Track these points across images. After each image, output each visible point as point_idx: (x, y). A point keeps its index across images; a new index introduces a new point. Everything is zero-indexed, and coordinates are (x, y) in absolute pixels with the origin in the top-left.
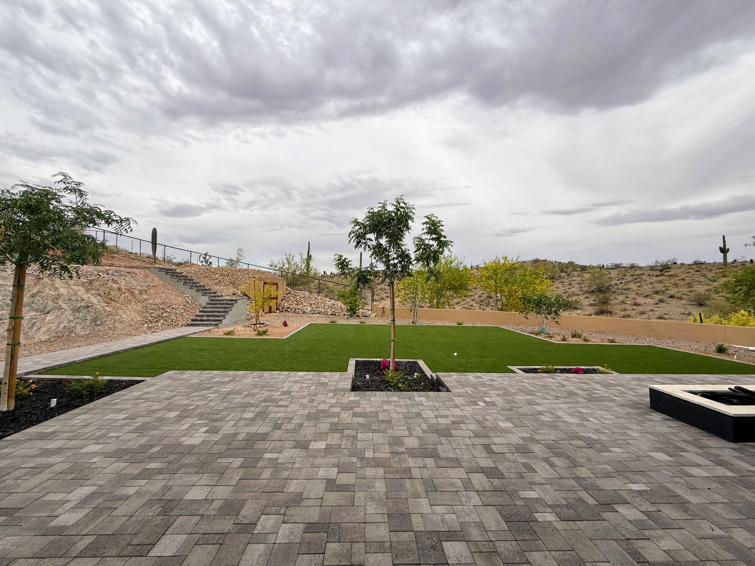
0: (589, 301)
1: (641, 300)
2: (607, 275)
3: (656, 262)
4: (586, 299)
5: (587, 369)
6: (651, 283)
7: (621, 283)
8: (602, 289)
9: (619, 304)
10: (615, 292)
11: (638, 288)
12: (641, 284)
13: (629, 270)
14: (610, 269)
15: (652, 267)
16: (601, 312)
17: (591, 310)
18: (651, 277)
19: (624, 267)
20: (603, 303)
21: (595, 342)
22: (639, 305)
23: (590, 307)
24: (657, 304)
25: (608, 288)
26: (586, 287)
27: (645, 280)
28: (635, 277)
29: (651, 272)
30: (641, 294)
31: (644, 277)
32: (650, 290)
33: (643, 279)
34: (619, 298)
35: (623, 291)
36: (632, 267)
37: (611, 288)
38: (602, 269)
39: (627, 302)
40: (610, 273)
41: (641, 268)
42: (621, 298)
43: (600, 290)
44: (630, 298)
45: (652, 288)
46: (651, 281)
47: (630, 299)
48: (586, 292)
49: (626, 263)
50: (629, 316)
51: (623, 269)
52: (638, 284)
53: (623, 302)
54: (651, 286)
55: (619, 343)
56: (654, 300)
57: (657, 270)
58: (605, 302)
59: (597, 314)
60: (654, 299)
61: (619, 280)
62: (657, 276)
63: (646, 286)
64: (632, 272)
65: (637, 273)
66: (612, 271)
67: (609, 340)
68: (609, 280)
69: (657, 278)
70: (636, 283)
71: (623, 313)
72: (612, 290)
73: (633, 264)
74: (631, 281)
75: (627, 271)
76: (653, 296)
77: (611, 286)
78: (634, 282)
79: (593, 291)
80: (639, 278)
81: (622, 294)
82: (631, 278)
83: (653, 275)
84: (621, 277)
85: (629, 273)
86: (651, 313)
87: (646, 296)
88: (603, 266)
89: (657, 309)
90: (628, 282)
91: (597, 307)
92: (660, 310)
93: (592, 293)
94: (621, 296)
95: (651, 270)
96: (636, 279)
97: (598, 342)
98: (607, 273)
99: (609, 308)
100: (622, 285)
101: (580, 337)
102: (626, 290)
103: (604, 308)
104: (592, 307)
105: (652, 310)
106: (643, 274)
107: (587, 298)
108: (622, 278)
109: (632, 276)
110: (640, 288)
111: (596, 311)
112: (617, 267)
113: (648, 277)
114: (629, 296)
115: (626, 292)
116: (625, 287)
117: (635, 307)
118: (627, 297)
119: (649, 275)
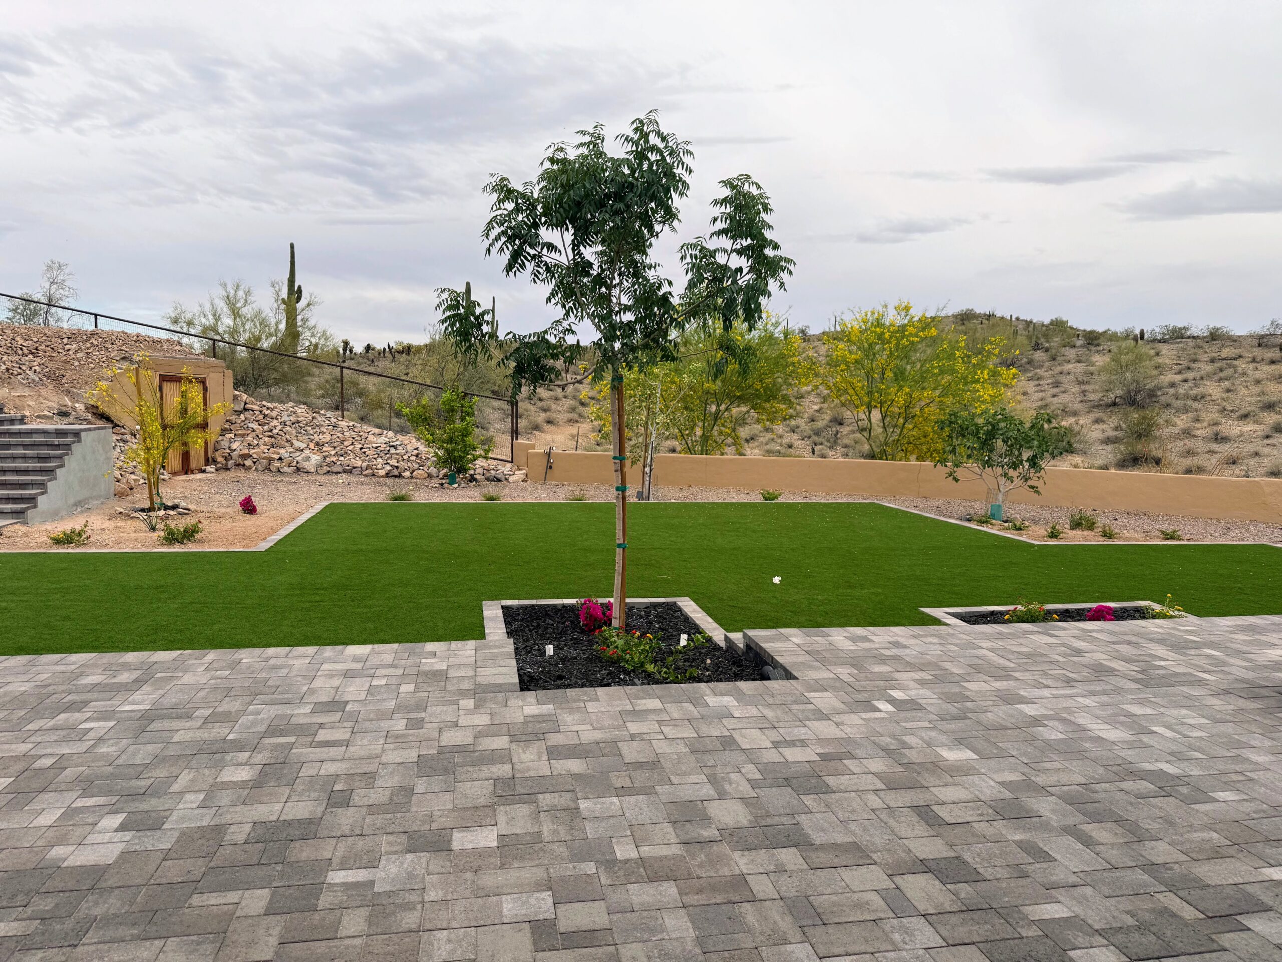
0: (1103, 431)
1: (1232, 428)
2: (1151, 358)
3: (1272, 323)
4: (1096, 426)
5: (1121, 609)
6: (1258, 382)
7: (1186, 381)
8: (1139, 397)
9: (1178, 437)
10: (1168, 405)
11: (1225, 395)
12: (1233, 384)
13: (1206, 346)
14: (1160, 341)
15: (1263, 337)
16: (1134, 461)
17: (1107, 454)
18: (1258, 365)
19: (1194, 337)
20: (1140, 436)
21: (1130, 539)
22: (1225, 439)
23: (1106, 447)
24: (1268, 437)
25: (1152, 394)
26: (1097, 391)
27: (1244, 374)
28: (1218, 365)
29: (1258, 352)
30: (1232, 411)
31: (1241, 365)
32: (1253, 399)
33: (1240, 370)
34: (1179, 423)
35: (1189, 403)
36: (1215, 336)
37: (1159, 393)
38: (1140, 342)
39: (1199, 433)
40: (1157, 354)
41: (1234, 340)
42: (1182, 422)
43: (1132, 400)
44: (1204, 421)
45: (1259, 395)
46: (1258, 375)
47: (1205, 424)
48: (1098, 406)
49: (1199, 326)
50: (1200, 470)
51: (1191, 343)
52: (1227, 384)
53: (1187, 433)
54: (1256, 390)
55: (1188, 540)
56: (1262, 427)
57: (1274, 346)
58: (1143, 432)
59: (1122, 464)
60: (1261, 424)
61: (1180, 373)
62: (1273, 362)
63: (1244, 390)
64: (1212, 351)
65: (1226, 352)
66: (1164, 349)
67: (1163, 532)
68: (1155, 372)
69: (1273, 367)
70: (1221, 380)
71: (1188, 462)
72: (1163, 399)
73: (1218, 329)
74: (1209, 376)
75: (1202, 347)
76: (1261, 415)
77: (1160, 389)
78: (1216, 377)
79: (1114, 404)
80: (1230, 366)
81: (1187, 411)
82: (1209, 368)
83: (1263, 360)
84: (1185, 363)
85: (1206, 352)
86: (1252, 462)
87: (1245, 416)
88: (1142, 333)
89: (1266, 450)
90: (1202, 378)
91: (1122, 448)
92: (1275, 452)
93: (1111, 408)
94: (1184, 417)
95: (1260, 345)
96: (1221, 370)
97: (1137, 540)
98: (1152, 352)
99: (1154, 450)
100: (1187, 386)
101: (1091, 526)
102: (1195, 399)
103: (1140, 448)
104: (1109, 448)
105: (1257, 454)
106: (1240, 357)
107: (1097, 421)
108: (1189, 368)
109: (1212, 361)
110: (1229, 394)
111: (1119, 456)
112: (1177, 335)
113: (1251, 366)
114: (1203, 415)
115: (1196, 405)
116: (1195, 391)
117: (1215, 447)
118: (1197, 420)
119: (1254, 360)
